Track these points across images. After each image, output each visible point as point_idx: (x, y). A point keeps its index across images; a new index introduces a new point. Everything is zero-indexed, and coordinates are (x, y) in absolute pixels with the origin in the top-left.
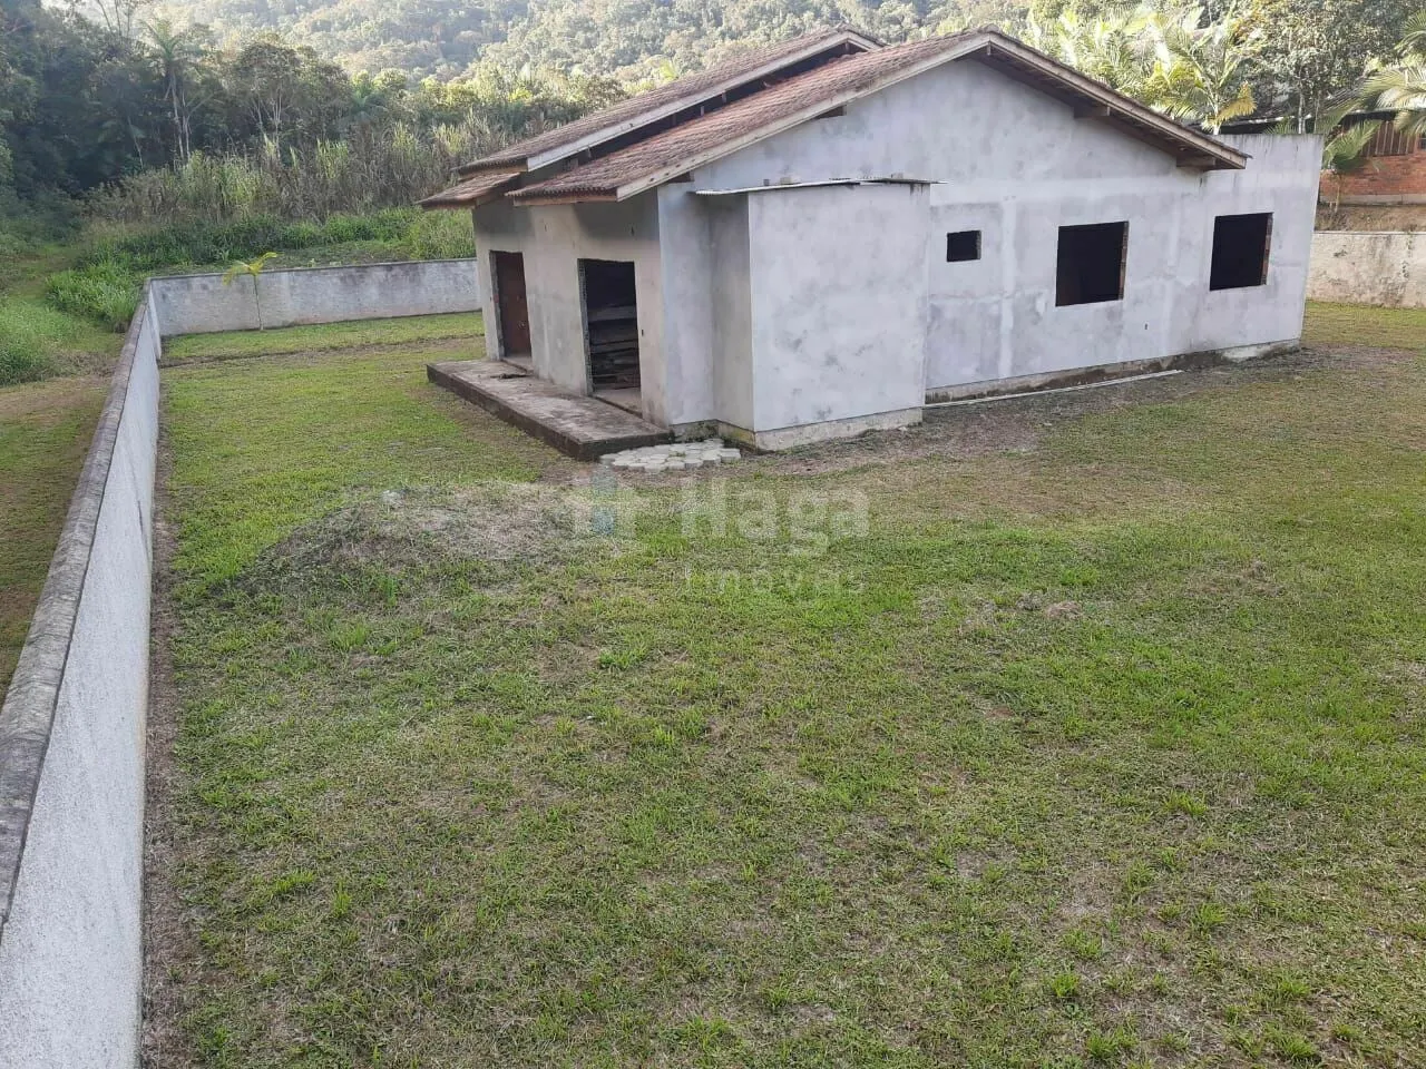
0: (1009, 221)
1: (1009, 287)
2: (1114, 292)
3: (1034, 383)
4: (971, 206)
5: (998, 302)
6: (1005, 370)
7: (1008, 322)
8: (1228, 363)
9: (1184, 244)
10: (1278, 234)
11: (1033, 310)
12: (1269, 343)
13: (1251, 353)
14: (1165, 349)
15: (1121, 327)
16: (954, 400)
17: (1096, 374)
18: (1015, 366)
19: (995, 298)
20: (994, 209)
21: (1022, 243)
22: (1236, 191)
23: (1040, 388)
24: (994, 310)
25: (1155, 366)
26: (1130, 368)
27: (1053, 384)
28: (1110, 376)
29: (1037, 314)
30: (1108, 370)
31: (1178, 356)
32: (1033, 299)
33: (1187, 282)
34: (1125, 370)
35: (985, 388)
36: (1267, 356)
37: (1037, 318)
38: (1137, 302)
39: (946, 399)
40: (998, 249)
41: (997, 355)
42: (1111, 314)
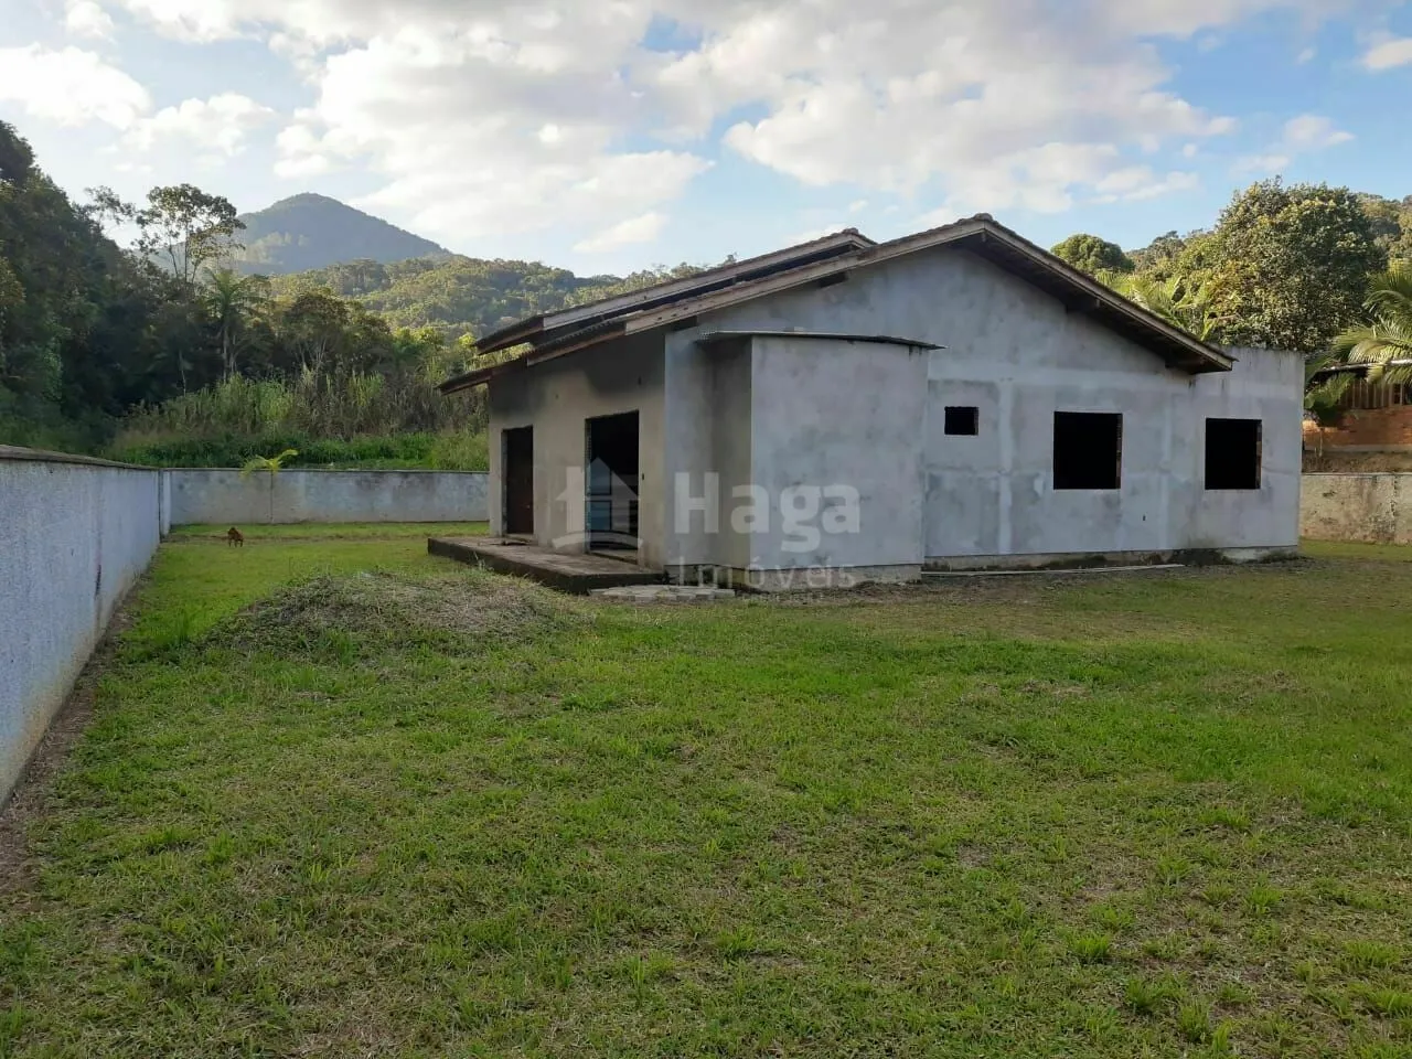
0: (1006, 401)
1: (1007, 463)
2: (1111, 481)
3: (1036, 562)
4: (967, 383)
5: (996, 479)
6: (1004, 546)
7: (1006, 499)
8: (1227, 562)
9: (1177, 441)
10: (1267, 441)
11: (1032, 489)
12: (1267, 548)
13: (1250, 555)
14: (1164, 543)
15: (1120, 516)
16: (953, 570)
17: (1098, 560)
18: (1015, 543)
19: (995, 474)
20: (990, 389)
21: (1018, 425)
22: (1225, 397)
23: (1040, 568)
24: (992, 486)
25: (1156, 558)
26: (1130, 557)
27: (1054, 565)
28: (1112, 564)
29: (1036, 494)
30: (1107, 557)
31: (1178, 551)
32: (1031, 479)
33: (1183, 478)
34: (1123, 558)
35: (985, 562)
36: (1266, 560)
37: (1036, 498)
38: (1134, 492)
39: (945, 568)
40: (996, 426)
41: (996, 531)
42: (1108, 502)
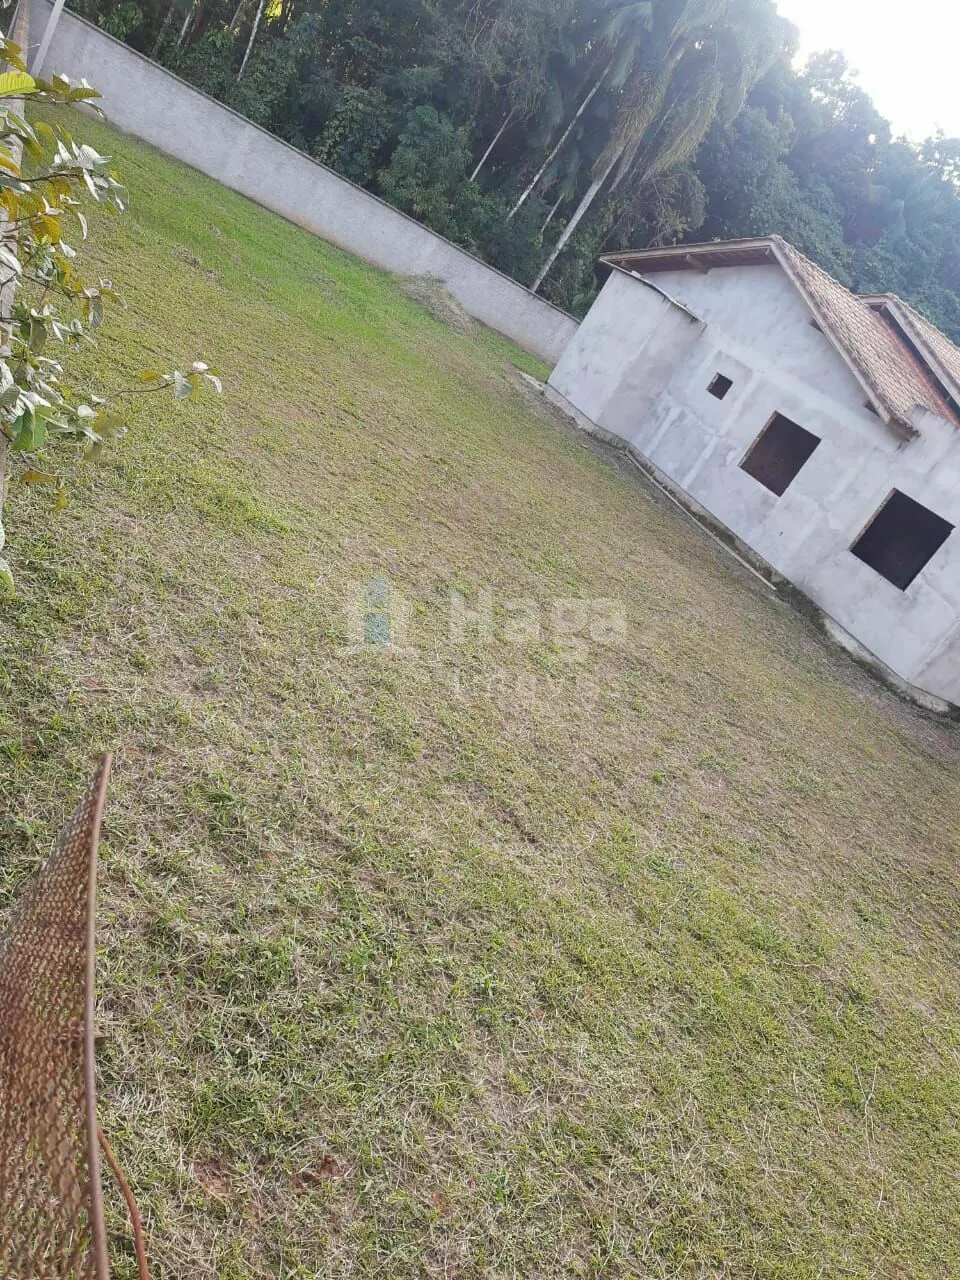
0: (751, 385)
1: (723, 431)
2: (779, 490)
3: (695, 508)
4: (738, 363)
5: (712, 435)
6: (685, 484)
7: (707, 453)
8: (822, 629)
9: (852, 490)
10: (945, 551)
11: (725, 457)
12: (872, 655)
13: (850, 645)
14: (783, 567)
15: (765, 517)
16: (654, 478)
17: (728, 538)
18: (691, 486)
19: (713, 431)
20: (748, 372)
21: (747, 407)
22: (927, 479)
23: (694, 514)
24: (707, 438)
25: (768, 572)
26: (751, 556)
27: (701, 519)
28: (735, 549)
29: (725, 461)
30: (737, 543)
31: (788, 582)
32: (730, 449)
33: (835, 524)
34: (746, 553)
35: (670, 485)
36: (861, 663)
37: (723, 465)
38: (787, 507)
39: (651, 474)
40: (734, 400)
41: (690, 468)
42: (765, 501)
